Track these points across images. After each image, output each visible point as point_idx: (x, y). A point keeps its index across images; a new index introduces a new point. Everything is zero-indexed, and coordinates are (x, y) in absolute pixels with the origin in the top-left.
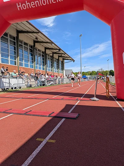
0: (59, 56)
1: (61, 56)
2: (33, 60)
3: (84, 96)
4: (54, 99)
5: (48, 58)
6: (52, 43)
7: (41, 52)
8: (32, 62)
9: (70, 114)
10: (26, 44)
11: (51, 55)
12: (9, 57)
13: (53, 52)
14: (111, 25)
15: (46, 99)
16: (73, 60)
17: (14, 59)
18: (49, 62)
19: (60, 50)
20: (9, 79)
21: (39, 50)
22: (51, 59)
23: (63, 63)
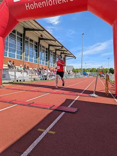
0: (61, 53)
1: (63, 53)
2: (37, 56)
3: (83, 91)
4: (55, 93)
5: (51, 54)
6: (55, 40)
7: (45, 48)
8: (37, 57)
9: (69, 108)
10: (31, 40)
11: (54, 51)
12: (16, 52)
13: (56, 49)
14: (113, 25)
15: (48, 93)
16: (75, 57)
17: (20, 54)
18: (52, 58)
19: (62, 47)
20: (15, 72)
21: (43, 46)
22: (54, 55)
23: (65, 59)
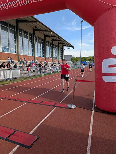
0: (59, 43)
1: (61, 43)
5: (47, 45)
6: (50, 31)
7: (41, 39)
8: (32, 49)
10: (25, 32)
11: (51, 42)
13: (53, 40)
15: (26, 102)
16: (73, 46)
18: (48, 49)
19: (59, 37)
21: (38, 38)
22: (51, 46)
23: (63, 49)
